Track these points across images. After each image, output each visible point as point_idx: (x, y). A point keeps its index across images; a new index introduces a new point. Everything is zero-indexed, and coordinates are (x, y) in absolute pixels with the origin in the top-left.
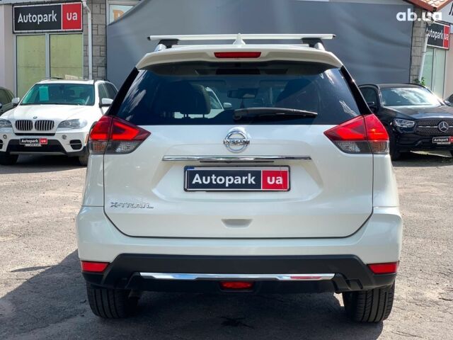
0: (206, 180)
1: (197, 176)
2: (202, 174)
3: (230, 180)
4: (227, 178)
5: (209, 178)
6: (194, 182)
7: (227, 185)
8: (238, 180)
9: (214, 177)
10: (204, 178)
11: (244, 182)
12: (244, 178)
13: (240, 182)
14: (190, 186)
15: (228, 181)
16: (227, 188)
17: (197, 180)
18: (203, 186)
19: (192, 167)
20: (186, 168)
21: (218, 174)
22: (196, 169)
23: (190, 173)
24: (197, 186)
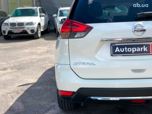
0: (122, 50)
1: (117, 48)
2: (120, 47)
3: (134, 50)
4: (133, 49)
5: (123, 49)
6: (116, 51)
7: (133, 52)
8: (139, 49)
9: (126, 48)
10: (121, 49)
11: (141, 50)
12: (142, 48)
13: (139, 51)
14: (114, 53)
15: (133, 50)
16: (133, 53)
17: (117, 50)
18: (120, 53)
19: (115, 44)
20: (111, 44)
21: (128, 46)
22: (116, 45)
23: (113, 47)
24: (118, 53)
